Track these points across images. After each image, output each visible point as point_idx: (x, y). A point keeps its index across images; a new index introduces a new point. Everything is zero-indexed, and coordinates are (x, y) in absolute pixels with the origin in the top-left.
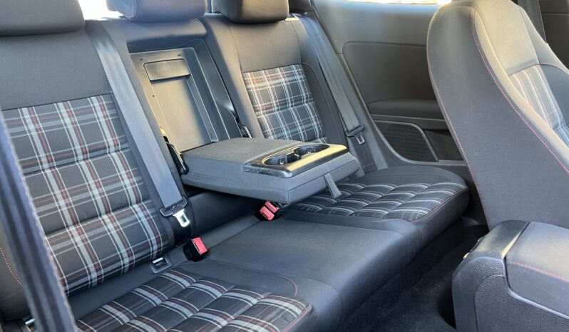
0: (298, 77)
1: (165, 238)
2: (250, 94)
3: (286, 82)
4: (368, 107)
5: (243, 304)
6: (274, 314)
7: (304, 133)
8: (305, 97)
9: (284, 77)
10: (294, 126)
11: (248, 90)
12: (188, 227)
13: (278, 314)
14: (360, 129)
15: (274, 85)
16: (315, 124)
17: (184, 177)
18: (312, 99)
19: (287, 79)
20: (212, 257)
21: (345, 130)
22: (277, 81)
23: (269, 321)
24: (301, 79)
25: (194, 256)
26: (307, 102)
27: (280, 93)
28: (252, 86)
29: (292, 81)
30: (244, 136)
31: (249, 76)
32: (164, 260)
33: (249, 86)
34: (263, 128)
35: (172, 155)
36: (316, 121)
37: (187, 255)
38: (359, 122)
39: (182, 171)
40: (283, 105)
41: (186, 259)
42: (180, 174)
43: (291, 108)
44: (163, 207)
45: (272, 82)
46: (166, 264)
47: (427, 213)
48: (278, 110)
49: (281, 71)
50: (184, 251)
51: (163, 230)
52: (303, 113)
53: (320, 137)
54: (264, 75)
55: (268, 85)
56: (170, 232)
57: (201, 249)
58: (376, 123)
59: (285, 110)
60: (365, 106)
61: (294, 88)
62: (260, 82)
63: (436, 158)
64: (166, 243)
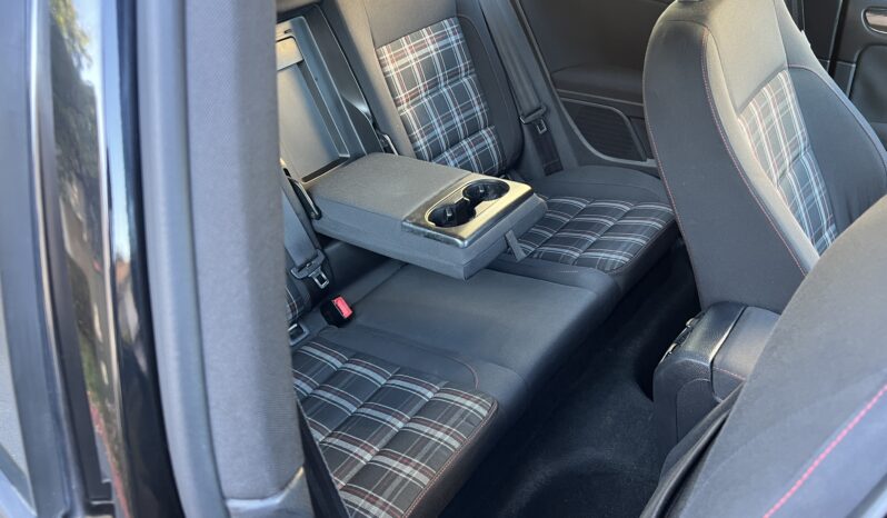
0: (453, 38)
1: (300, 303)
2: (389, 81)
3: (436, 50)
4: (552, 79)
5: (416, 398)
6: (457, 416)
7: (463, 126)
8: (463, 69)
9: (433, 43)
10: (450, 118)
11: (385, 74)
12: (327, 286)
13: (462, 417)
14: (540, 112)
15: (420, 57)
16: (478, 109)
17: (316, 223)
18: (473, 70)
19: (437, 45)
20: (359, 320)
21: (520, 113)
22: (423, 51)
23: (453, 426)
24: (457, 41)
25: (337, 320)
26: (466, 76)
27: (428, 69)
28: (390, 68)
29: (445, 46)
30: (386, 152)
31: (386, 52)
32: (299, 327)
33: (387, 69)
34: (408, 130)
35: (297, 194)
36: (479, 103)
37: (326, 317)
38: (540, 101)
39: (313, 215)
40: (434, 85)
41: (326, 323)
42: (310, 218)
43: (445, 90)
44: (294, 265)
45: (417, 55)
46: (302, 332)
47: (627, 260)
48: (426, 96)
49: (430, 34)
50: (323, 314)
51: (297, 294)
52: (460, 94)
53: (485, 127)
54: (405, 44)
55: (412, 59)
56: (306, 295)
57: (346, 311)
58: (564, 103)
59: (436, 94)
60: (548, 76)
61: (448, 57)
62: (400, 58)
63: (642, 155)
64: (302, 308)
